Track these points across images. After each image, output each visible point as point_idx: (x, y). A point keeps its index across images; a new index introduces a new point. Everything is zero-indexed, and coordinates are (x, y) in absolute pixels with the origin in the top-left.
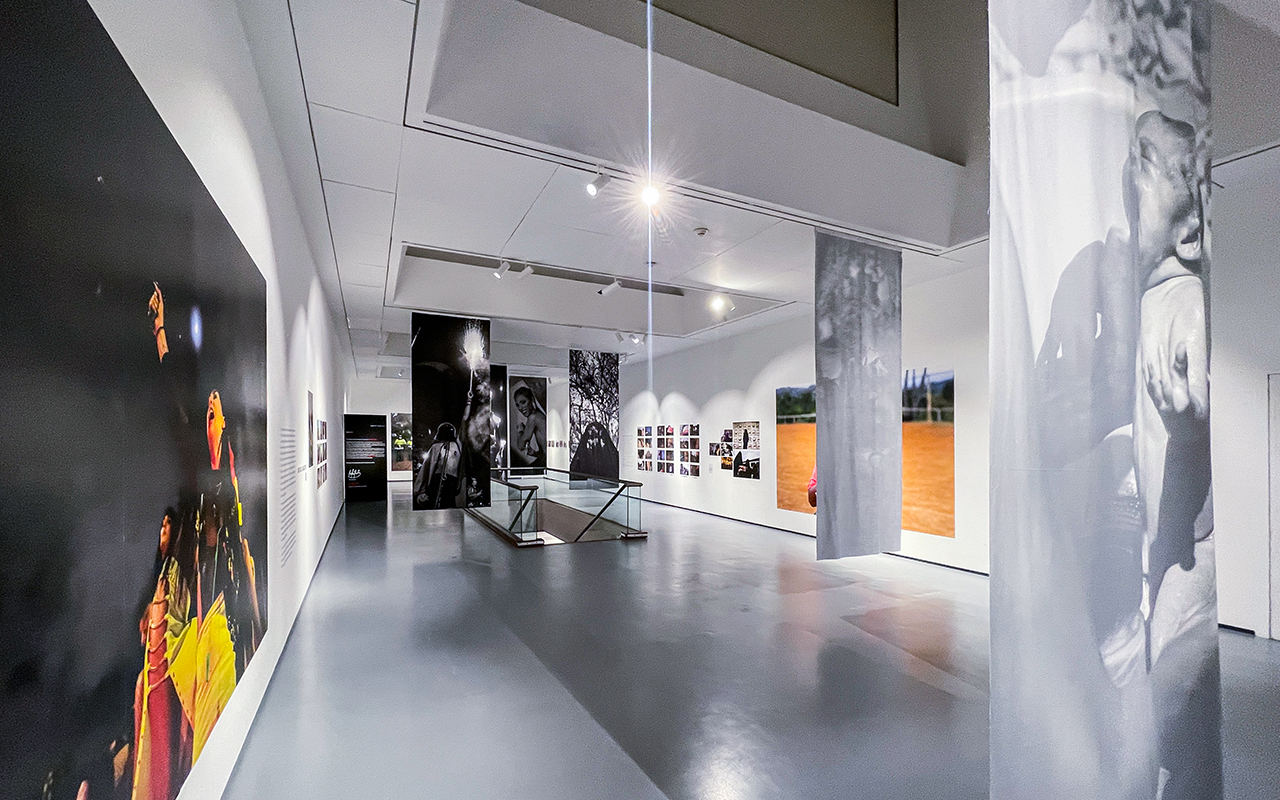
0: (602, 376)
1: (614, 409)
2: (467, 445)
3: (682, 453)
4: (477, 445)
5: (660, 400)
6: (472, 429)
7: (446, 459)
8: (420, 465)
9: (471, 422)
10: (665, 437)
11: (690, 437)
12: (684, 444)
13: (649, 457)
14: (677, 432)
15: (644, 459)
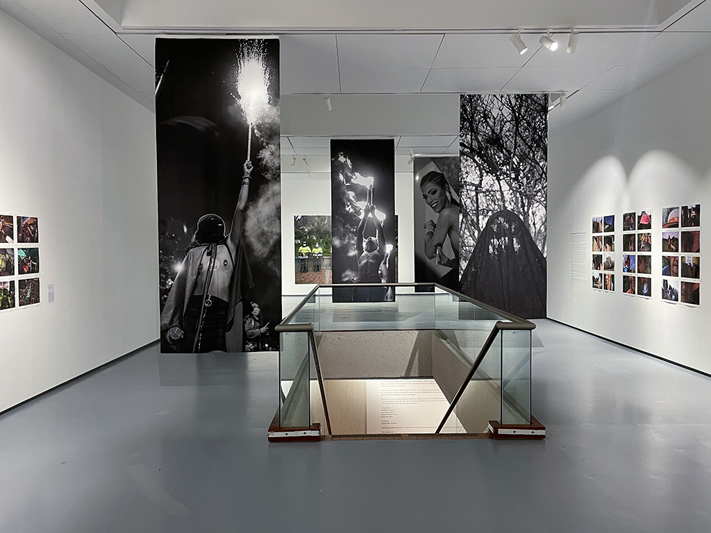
0: (517, 133)
1: (539, 187)
2: (243, 251)
3: (666, 261)
4: (260, 250)
5: (628, 168)
6: (251, 224)
7: (210, 273)
8: (170, 282)
9: (251, 213)
10: (636, 232)
11: (681, 229)
12: (668, 244)
13: (610, 266)
14: (657, 223)
15: (603, 272)
